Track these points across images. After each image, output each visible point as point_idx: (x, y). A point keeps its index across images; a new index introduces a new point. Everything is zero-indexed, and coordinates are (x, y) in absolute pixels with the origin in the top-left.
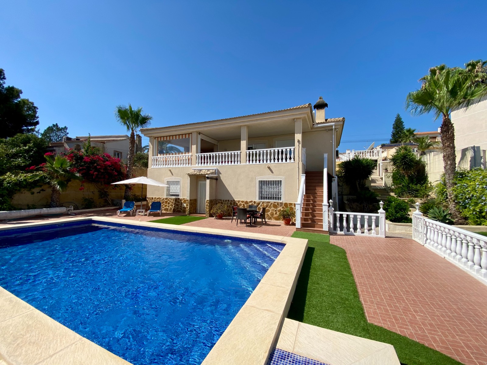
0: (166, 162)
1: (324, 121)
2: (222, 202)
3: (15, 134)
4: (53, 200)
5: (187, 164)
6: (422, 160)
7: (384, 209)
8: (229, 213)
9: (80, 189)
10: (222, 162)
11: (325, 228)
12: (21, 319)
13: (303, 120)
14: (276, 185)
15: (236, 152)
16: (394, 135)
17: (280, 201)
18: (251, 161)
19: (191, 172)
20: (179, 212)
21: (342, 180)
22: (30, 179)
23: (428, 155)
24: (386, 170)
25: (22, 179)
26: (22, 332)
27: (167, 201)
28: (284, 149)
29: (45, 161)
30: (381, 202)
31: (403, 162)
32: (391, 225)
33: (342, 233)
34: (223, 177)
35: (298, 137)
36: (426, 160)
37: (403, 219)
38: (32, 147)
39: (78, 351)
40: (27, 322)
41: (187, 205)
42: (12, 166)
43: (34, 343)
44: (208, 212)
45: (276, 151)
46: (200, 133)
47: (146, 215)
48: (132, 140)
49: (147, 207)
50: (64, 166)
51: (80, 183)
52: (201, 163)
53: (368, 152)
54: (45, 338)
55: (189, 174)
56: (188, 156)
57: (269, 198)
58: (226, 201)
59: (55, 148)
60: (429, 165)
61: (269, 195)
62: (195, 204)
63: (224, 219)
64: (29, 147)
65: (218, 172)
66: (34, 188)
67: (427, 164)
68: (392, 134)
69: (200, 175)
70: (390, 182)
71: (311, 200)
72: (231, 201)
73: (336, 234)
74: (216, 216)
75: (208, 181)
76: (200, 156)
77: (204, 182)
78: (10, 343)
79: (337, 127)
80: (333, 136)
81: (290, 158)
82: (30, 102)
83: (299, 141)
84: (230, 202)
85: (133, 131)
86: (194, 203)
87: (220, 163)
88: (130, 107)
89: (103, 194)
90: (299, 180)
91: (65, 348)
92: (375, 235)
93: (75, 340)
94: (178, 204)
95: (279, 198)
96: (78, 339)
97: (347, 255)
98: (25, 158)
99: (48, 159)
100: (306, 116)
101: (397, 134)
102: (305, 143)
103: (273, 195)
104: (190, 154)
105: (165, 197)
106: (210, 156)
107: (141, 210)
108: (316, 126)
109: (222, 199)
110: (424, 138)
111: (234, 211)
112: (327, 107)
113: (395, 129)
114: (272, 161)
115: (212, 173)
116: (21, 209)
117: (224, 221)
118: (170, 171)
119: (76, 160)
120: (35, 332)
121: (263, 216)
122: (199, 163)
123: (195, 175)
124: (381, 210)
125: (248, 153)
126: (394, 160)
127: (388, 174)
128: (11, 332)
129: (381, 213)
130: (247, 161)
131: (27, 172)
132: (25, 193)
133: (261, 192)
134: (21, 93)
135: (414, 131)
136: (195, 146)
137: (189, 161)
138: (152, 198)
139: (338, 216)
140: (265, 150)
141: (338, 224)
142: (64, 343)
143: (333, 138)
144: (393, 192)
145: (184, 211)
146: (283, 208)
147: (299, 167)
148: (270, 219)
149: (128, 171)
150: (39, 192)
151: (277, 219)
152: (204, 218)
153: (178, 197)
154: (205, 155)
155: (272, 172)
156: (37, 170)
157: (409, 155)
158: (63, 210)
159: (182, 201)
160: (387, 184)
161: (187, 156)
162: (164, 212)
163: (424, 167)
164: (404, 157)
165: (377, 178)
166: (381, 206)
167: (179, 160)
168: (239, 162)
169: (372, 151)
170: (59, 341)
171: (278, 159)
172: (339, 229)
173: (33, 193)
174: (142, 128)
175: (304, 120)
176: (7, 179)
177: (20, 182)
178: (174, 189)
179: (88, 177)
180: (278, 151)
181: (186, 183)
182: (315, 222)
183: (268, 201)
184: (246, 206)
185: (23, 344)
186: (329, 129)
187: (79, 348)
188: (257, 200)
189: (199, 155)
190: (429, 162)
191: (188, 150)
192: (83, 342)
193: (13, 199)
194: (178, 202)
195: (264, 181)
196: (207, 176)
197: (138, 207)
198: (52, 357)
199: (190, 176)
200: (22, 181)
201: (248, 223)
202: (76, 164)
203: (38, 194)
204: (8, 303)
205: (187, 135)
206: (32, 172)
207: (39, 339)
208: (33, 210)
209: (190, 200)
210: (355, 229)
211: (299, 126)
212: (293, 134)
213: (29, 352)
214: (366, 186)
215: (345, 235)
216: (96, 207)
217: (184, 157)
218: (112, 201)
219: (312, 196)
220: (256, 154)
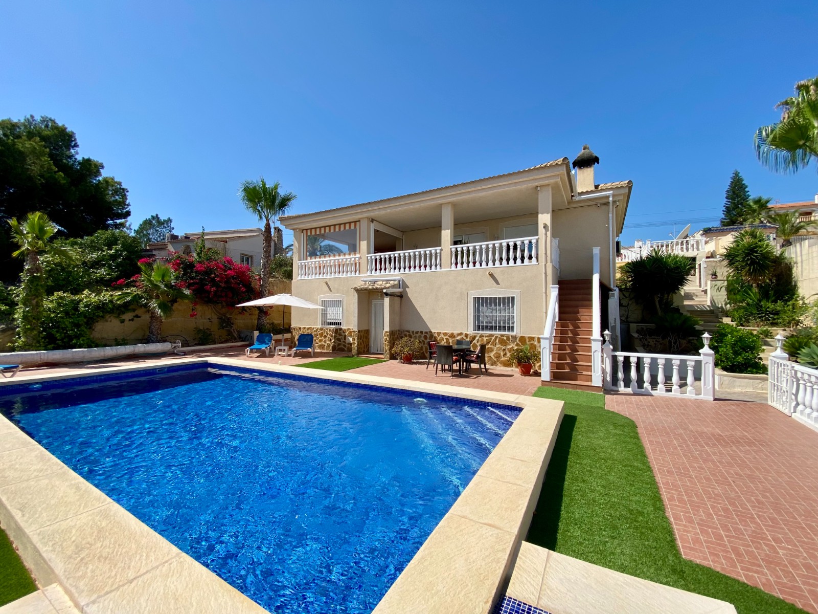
0: (320, 269)
1: (593, 188)
2: (410, 335)
3: (95, 231)
4: (151, 333)
5: (353, 272)
6: (786, 255)
7: (711, 347)
8: (423, 353)
9: (192, 316)
10: (410, 267)
11: (597, 381)
12: (90, 518)
13: (552, 189)
14: (504, 304)
15: (433, 249)
16: (728, 210)
17: (511, 333)
18: (459, 265)
19: (360, 284)
20: (342, 350)
21: (627, 295)
22: (118, 300)
23: (798, 245)
24: (714, 275)
25: (106, 300)
26: (89, 540)
27: (322, 334)
28: (518, 241)
29: (138, 271)
30: (706, 335)
31: (748, 259)
32: (725, 378)
33: (629, 390)
34: (411, 293)
35: (545, 219)
36: (793, 256)
37: (749, 366)
38: (121, 251)
39: (172, 576)
40: (99, 523)
41: (354, 340)
42: (92, 279)
43: (106, 558)
44: (388, 351)
45: (504, 244)
46: (372, 220)
47: (290, 355)
48: (267, 236)
49: (292, 343)
50: (166, 279)
51: (191, 306)
52: (376, 270)
53: (677, 244)
54: (124, 550)
55: (356, 288)
56: (355, 258)
57: (491, 328)
58: (417, 332)
59: (154, 252)
60: (799, 265)
61: (491, 323)
62: (366, 338)
63: (413, 363)
64: (117, 251)
65: (403, 284)
66: (123, 313)
67: (796, 263)
68: (724, 208)
69: (373, 289)
70: (721, 298)
71: (569, 332)
72: (426, 333)
73: (616, 393)
74: (401, 359)
75: (387, 300)
76: (373, 257)
77: (379, 302)
78: (70, 557)
79: (616, 198)
80: (610, 215)
81: (530, 258)
82: (116, 182)
83: (545, 226)
84: (424, 334)
85: (268, 220)
86: (364, 335)
87: (407, 269)
88: (263, 182)
89: (225, 323)
90: (546, 296)
91: (153, 569)
92: (694, 396)
93: (170, 556)
94: (340, 337)
95: (511, 329)
96: (174, 555)
97: (639, 430)
98: (110, 267)
99: (143, 268)
100: (559, 180)
101: (734, 209)
102: (556, 230)
103: (500, 323)
104: (358, 255)
105: (319, 327)
106: (390, 258)
107: (282, 348)
108: (577, 198)
109: (411, 330)
110: (787, 215)
111: (430, 349)
112: (598, 163)
113: (731, 199)
114: (497, 262)
115: (393, 287)
116: (105, 345)
117: (414, 366)
118: (327, 283)
119: (185, 269)
120: (110, 540)
121: (481, 359)
122: (372, 270)
123: (366, 289)
124: (706, 350)
125: (453, 250)
126: (731, 257)
127: (719, 283)
128: (73, 539)
129: (705, 355)
130: (452, 264)
131: (115, 289)
132: (111, 321)
133: (477, 318)
134: (103, 167)
135: (767, 202)
136: (365, 242)
137: (357, 267)
138: (300, 328)
139: (621, 359)
140: (484, 244)
141: (621, 375)
142: (152, 561)
143: (611, 218)
144: (727, 317)
145: (350, 350)
146: (517, 345)
147: (546, 273)
148: (494, 363)
149: (261, 286)
150: (132, 320)
151: (507, 364)
152: (382, 361)
153: (339, 327)
154: (382, 257)
155: (497, 283)
156: (128, 285)
157: (760, 247)
158: (166, 346)
159: (347, 334)
160: (716, 301)
161: (353, 259)
162: (319, 351)
163: (789, 268)
164: (751, 250)
165: (696, 290)
166: (706, 342)
167: (339, 265)
168: (438, 266)
169: (685, 241)
170: (144, 557)
171: (508, 260)
172: (622, 384)
173: (123, 321)
174: (280, 216)
175: (555, 188)
176: (85, 300)
177: (104, 304)
178: (334, 314)
179: (202, 295)
180: (508, 246)
181: (352, 302)
182: (577, 370)
183: (489, 332)
184: (451, 341)
185: (89, 559)
186: (603, 203)
187: (174, 571)
188: (471, 331)
189: (371, 257)
190: (799, 259)
191: (353, 249)
192: (182, 559)
193: (93, 330)
194: (340, 335)
195: (483, 298)
196: (385, 291)
197: (278, 342)
198: (131, 583)
199: (358, 291)
200: (107, 303)
201: (456, 371)
202: (184, 275)
203: (131, 322)
204: (74, 490)
205: (353, 225)
206: (121, 289)
207: (115, 552)
208: (123, 347)
209: (359, 331)
210: (654, 383)
211: (545, 200)
212: (536, 214)
213: (98, 572)
214: (675, 305)
215: (635, 394)
216: (215, 343)
217: (349, 260)
218: (239, 332)
219: (571, 324)
220: (468, 251)
